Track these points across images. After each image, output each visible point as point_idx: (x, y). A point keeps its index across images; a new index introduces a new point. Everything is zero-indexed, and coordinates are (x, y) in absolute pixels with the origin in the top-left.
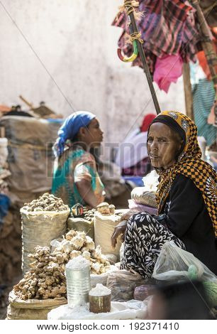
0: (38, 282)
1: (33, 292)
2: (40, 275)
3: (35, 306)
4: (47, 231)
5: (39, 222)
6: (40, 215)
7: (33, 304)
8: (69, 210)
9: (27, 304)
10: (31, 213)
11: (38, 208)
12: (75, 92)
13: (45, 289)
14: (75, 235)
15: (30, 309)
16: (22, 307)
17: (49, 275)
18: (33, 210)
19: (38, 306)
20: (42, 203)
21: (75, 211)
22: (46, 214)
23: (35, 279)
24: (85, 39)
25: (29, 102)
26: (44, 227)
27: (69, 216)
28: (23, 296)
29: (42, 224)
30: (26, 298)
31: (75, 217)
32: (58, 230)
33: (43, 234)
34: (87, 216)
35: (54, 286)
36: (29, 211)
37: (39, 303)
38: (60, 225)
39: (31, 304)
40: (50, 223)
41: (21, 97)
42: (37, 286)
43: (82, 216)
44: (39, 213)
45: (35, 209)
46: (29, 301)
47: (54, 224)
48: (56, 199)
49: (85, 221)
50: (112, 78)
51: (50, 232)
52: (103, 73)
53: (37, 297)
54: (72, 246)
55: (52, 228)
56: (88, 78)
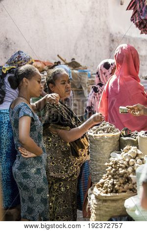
0: (114, 182)
1: (112, 189)
2: (115, 177)
3: (114, 198)
4: (107, 147)
5: (102, 141)
6: (102, 136)
7: (112, 196)
8: (120, 132)
9: (108, 197)
10: (95, 135)
11: (100, 131)
12: (91, 51)
13: (120, 186)
14: (130, 149)
15: (110, 200)
16: (105, 198)
17: (121, 177)
18: (97, 133)
19: (116, 198)
20: (103, 128)
21: (124, 132)
22: (106, 135)
23: (112, 180)
24: (96, 16)
25: (64, 59)
26: (105, 144)
27: (121, 136)
28: (104, 191)
29: (104, 142)
30: (107, 193)
31: (125, 136)
32: (114, 146)
33: (105, 149)
34: (132, 136)
35: (125, 184)
36: (94, 133)
37: (117, 196)
38: (116, 142)
39: (111, 196)
40: (109, 141)
41: (58, 56)
42: (113, 185)
43: (129, 136)
44: (101, 135)
45: (98, 132)
46: (109, 195)
47: (112, 141)
48: (111, 125)
49: (132, 139)
50: (113, 41)
51: (109, 147)
52: (107, 38)
53: (114, 191)
54: (130, 156)
55: (111, 145)
56: (99, 41)
